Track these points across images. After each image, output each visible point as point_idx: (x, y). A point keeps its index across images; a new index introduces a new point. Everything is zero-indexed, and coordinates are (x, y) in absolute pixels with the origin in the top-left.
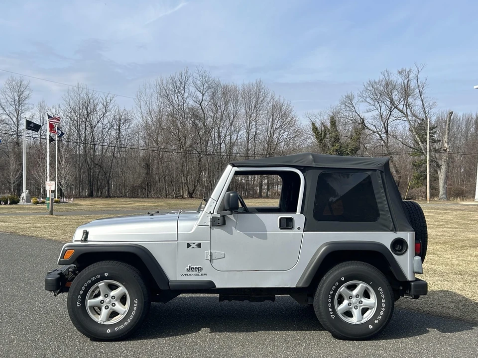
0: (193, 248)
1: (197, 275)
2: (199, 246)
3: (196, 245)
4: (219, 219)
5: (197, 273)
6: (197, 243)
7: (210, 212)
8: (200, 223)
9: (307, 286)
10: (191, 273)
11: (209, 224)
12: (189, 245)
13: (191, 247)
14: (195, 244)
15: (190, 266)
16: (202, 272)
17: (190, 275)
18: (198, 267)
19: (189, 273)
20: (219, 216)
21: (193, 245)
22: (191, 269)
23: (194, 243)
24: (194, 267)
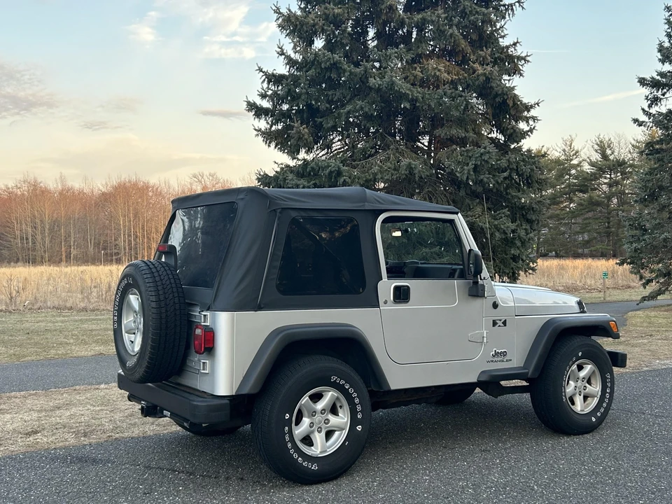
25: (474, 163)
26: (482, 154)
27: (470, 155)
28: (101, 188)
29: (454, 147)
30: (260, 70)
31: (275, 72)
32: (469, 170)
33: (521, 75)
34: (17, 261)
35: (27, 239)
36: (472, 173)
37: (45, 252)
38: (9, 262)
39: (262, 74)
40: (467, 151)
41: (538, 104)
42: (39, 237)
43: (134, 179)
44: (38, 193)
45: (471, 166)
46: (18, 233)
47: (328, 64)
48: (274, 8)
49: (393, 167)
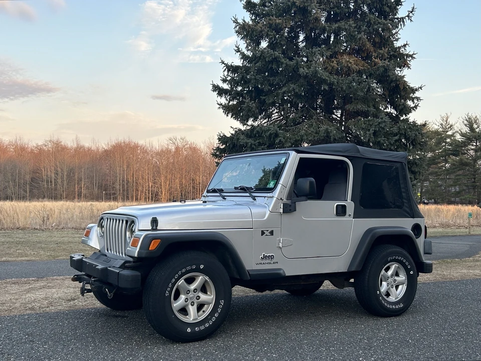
0: (267, 235)
1: (270, 263)
2: (272, 233)
3: (270, 233)
4: (290, 206)
5: (269, 261)
6: (270, 230)
7: (281, 199)
8: (272, 209)
9: (360, 269)
10: (264, 261)
11: (281, 211)
12: (263, 233)
13: (265, 234)
15: (264, 255)
16: (274, 260)
17: (264, 264)
18: (270, 255)
19: (262, 262)
20: (289, 202)
21: (267, 233)
22: (265, 257)
23: (267, 231)
24: (268, 255)
25: (374, 129)
26: (379, 123)
27: (371, 123)
28: (104, 146)
29: (360, 117)
30: (223, 62)
31: (233, 64)
32: (370, 134)
33: (409, 67)
34: (44, 197)
35: (51, 182)
36: (372, 136)
37: (63, 191)
38: (38, 199)
39: (223, 65)
40: (369, 120)
41: (421, 88)
42: (59, 181)
43: (127, 140)
44: (59, 149)
45: (372, 131)
46: (45, 177)
47: (271, 58)
48: (233, 19)
49: (315, 131)
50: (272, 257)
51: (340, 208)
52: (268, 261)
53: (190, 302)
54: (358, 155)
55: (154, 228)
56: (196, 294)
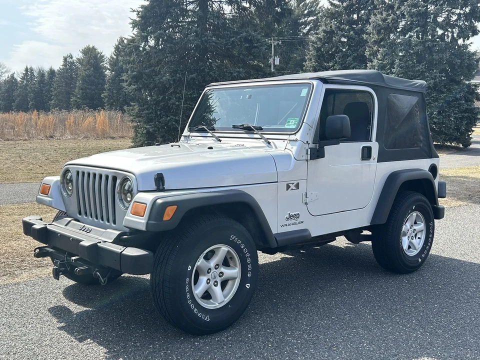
0: (292, 189)
1: (295, 224)
2: (297, 186)
3: (295, 186)
4: (318, 151)
6: (296, 182)
7: (307, 142)
8: (298, 157)
9: (385, 222)
10: (290, 222)
11: (308, 157)
12: (288, 187)
13: (290, 189)
14: (294, 184)
15: (289, 214)
16: (300, 220)
17: (289, 225)
19: (287, 223)
21: (292, 187)
22: (291, 217)
24: (293, 214)
50: (297, 216)
51: (366, 151)
52: (293, 221)
53: (212, 283)
54: (382, 84)
55: (161, 187)
56: (218, 271)
